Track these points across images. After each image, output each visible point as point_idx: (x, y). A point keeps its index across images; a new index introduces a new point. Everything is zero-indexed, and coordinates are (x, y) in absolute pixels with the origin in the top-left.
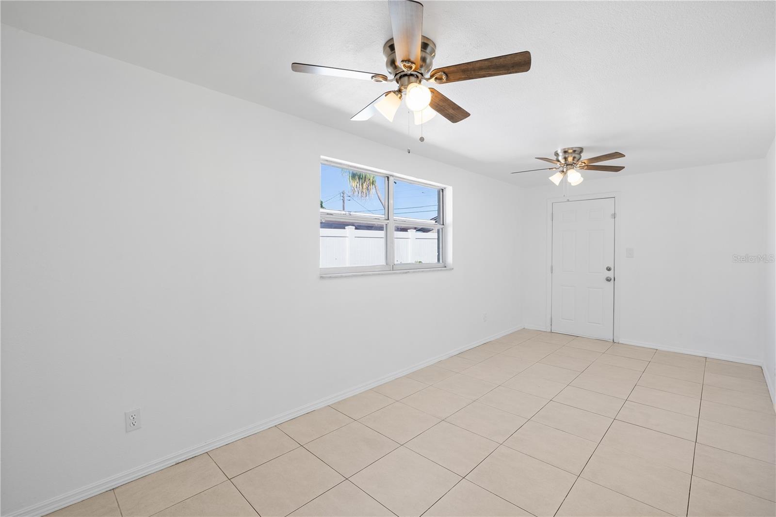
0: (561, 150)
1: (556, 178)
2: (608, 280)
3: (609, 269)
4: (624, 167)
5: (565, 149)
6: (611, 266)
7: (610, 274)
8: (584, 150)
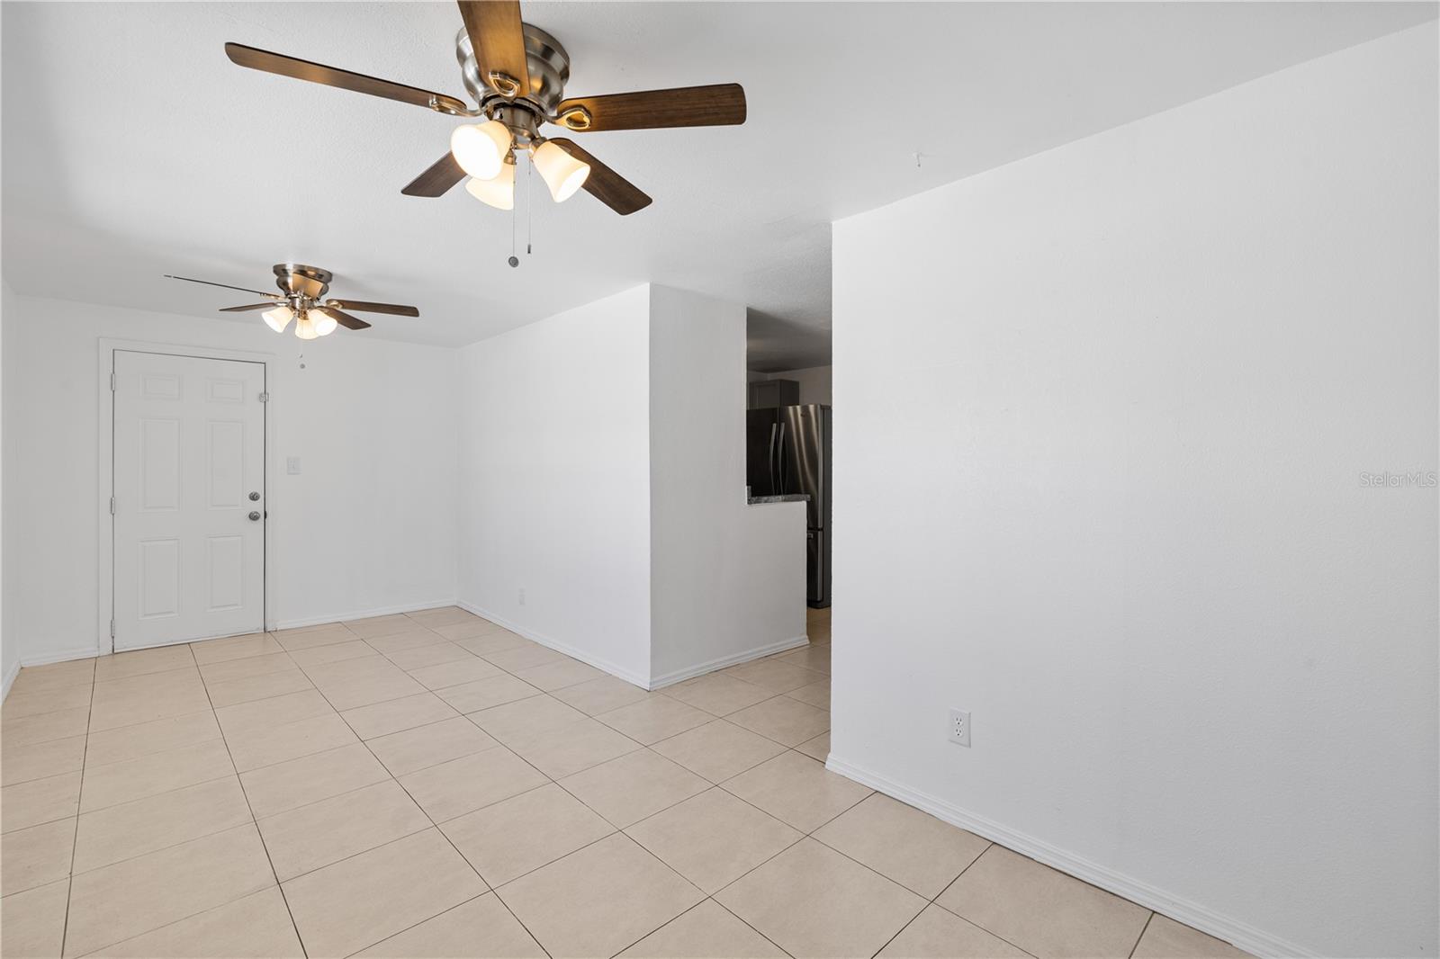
0: (295, 266)
1: (277, 318)
2: (254, 517)
3: (254, 497)
4: (369, 326)
5: (304, 266)
6: (260, 493)
7: (257, 507)
8: (333, 278)
